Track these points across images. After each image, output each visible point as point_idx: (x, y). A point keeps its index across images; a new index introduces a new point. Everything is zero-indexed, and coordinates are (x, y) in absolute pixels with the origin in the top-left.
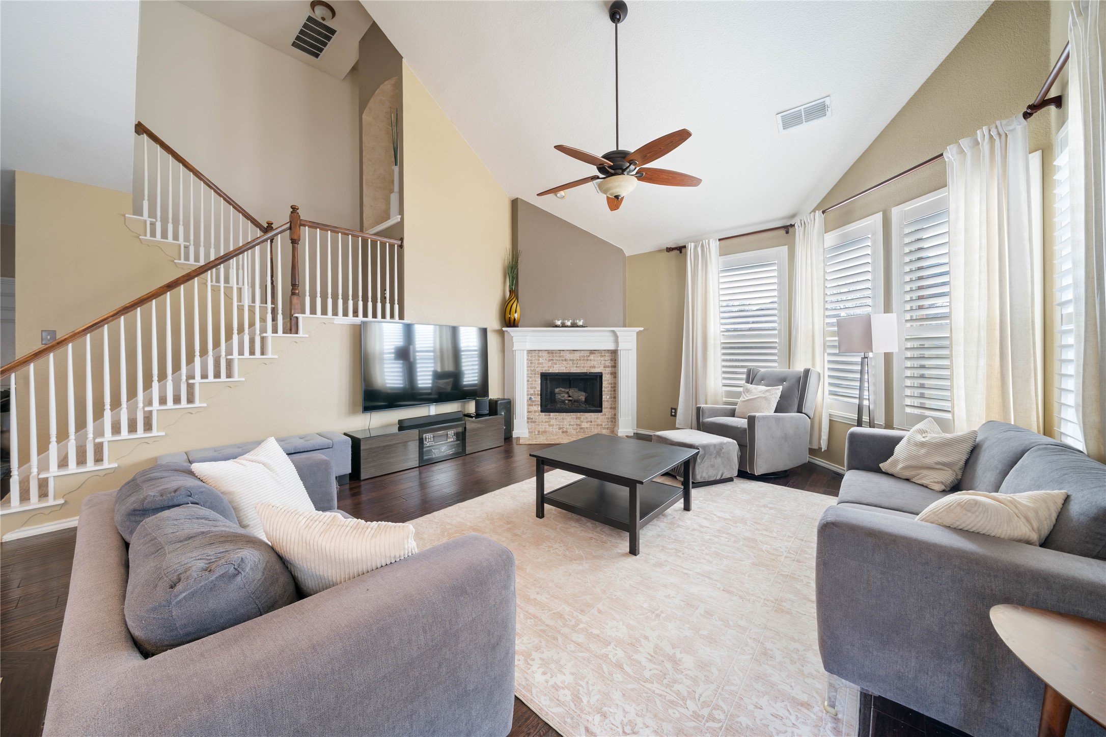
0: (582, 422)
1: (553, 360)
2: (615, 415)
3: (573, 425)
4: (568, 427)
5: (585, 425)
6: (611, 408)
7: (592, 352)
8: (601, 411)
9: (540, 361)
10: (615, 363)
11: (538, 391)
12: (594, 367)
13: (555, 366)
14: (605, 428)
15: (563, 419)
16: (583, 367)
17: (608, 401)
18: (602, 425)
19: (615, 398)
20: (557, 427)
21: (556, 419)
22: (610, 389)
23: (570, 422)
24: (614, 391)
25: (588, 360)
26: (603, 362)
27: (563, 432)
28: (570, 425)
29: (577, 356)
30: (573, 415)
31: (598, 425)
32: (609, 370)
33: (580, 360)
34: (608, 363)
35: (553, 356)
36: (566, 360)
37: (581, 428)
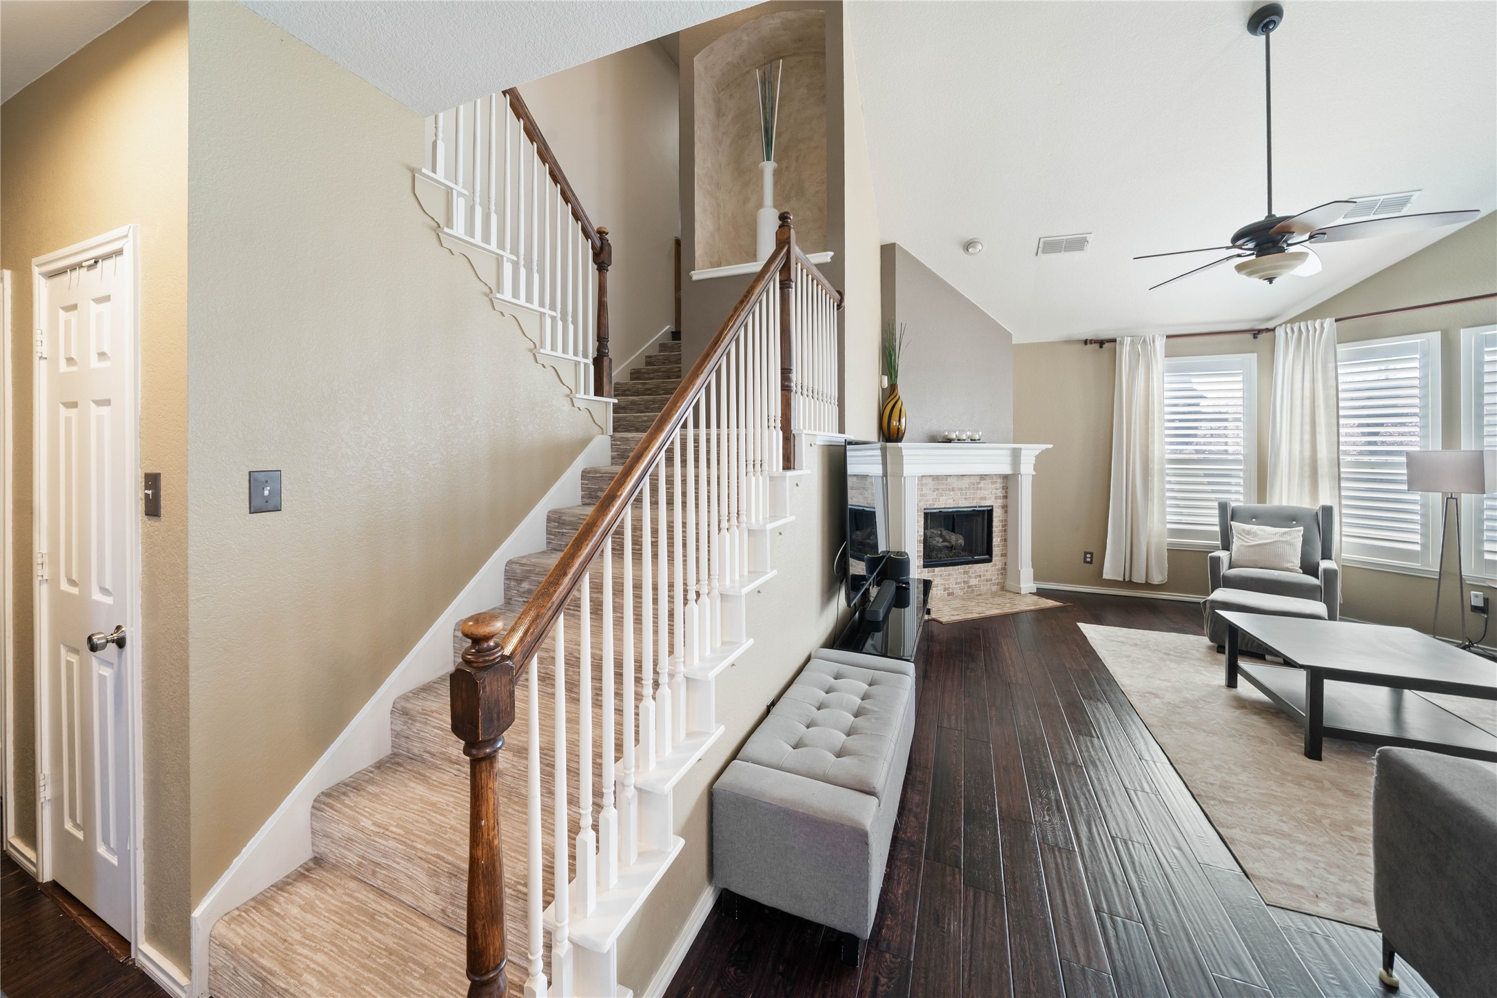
0: (970, 577)
1: (938, 489)
2: (1005, 564)
3: (960, 583)
4: (954, 586)
5: (973, 582)
6: (1002, 555)
7: (983, 477)
8: (990, 561)
9: (923, 492)
10: (1006, 492)
11: (920, 536)
12: (984, 498)
13: (941, 498)
14: (994, 584)
15: (949, 575)
16: (973, 499)
17: (998, 546)
18: (991, 580)
19: (1005, 540)
20: (942, 587)
21: (941, 575)
22: (1000, 528)
23: (957, 579)
24: (1005, 531)
25: (977, 489)
26: (994, 491)
27: (949, 594)
28: (957, 583)
29: (966, 481)
30: (961, 568)
31: (987, 580)
32: (1000, 502)
33: (969, 489)
34: (1000, 493)
35: (939, 484)
36: (953, 490)
37: (969, 587)
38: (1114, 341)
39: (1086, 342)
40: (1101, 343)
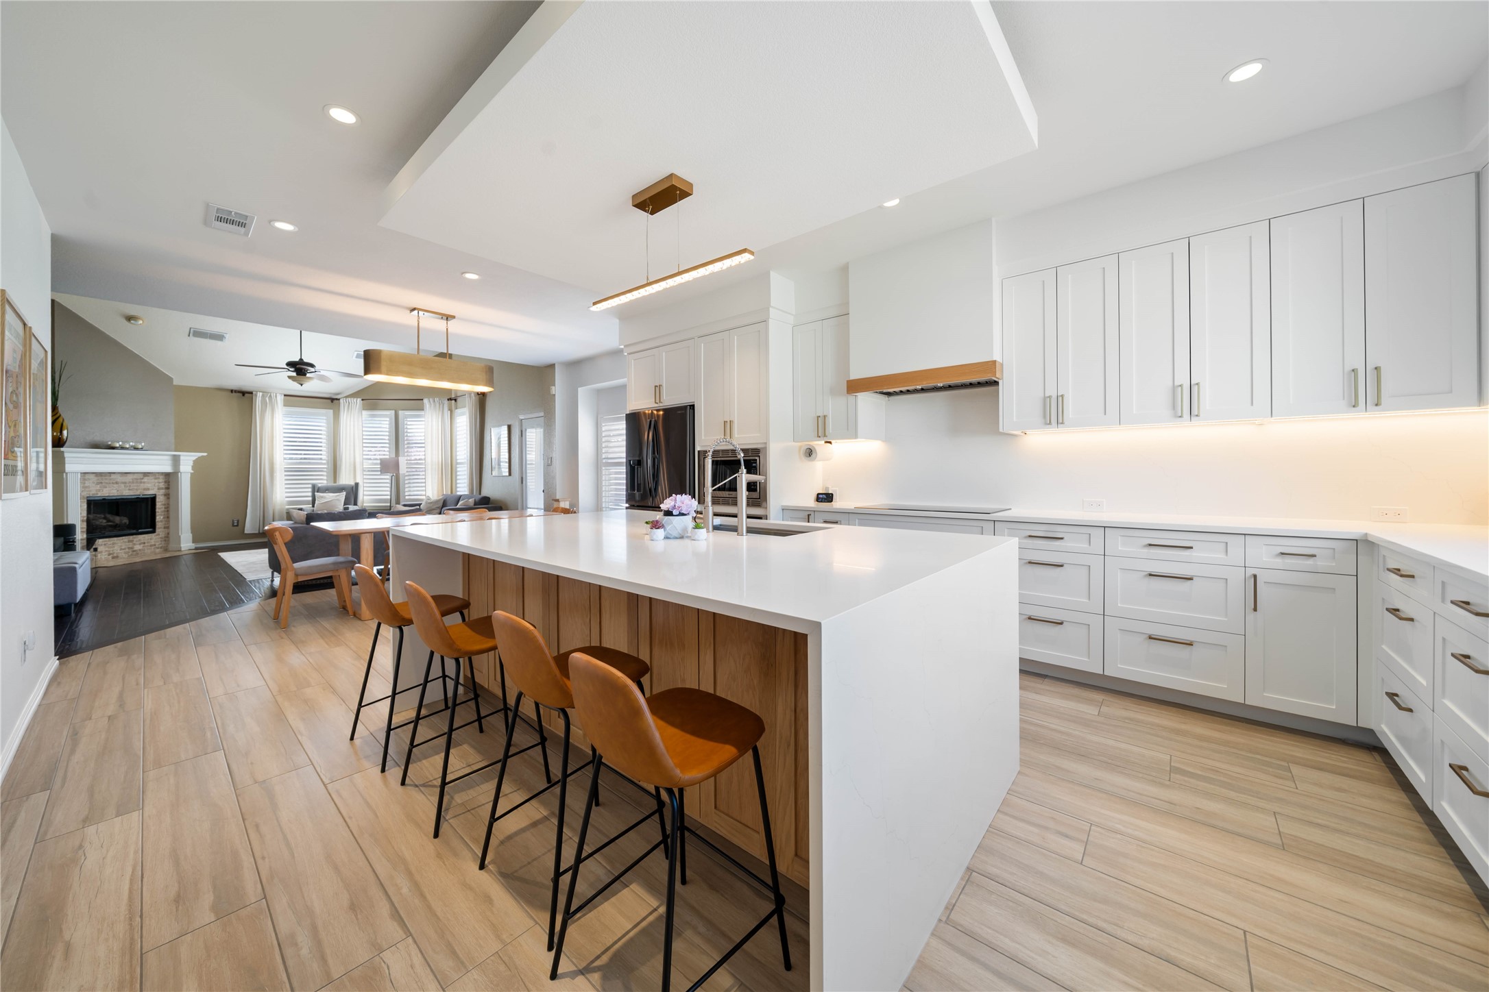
0: (135, 544)
1: (101, 483)
2: (168, 534)
3: (124, 549)
4: (119, 551)
5: (137, 547)
6: (165, 528)
7: (146, 474)
8: (154, 532)
9: (86, 485)
10: (169, 485)
11: (83, 517)
12: (148, 489)
13: (105, 490)
14: (158, 548)
15: (113, 544)
16: (137, 490)
17: (161, 521)
18: (155, 545)
19: (168, 517)
20: (107, 553)
21: (105, 545)
22: (163, 509)
23: (121, 546)
24: (168, 511)
25: (141, 483)
26: (157, 484)
27: (113, 558)
28: (121, 549)
29: (130, 478)
30: (125, 539)
31: (151, 546)
32: (162, 492)
33: (133, 483)
34: (162, 485)
35: (102, 479)
36: (117, 483)
37: (134, 551)
38: (251, 393)
39: (232, 391)
40: (243, 393)
